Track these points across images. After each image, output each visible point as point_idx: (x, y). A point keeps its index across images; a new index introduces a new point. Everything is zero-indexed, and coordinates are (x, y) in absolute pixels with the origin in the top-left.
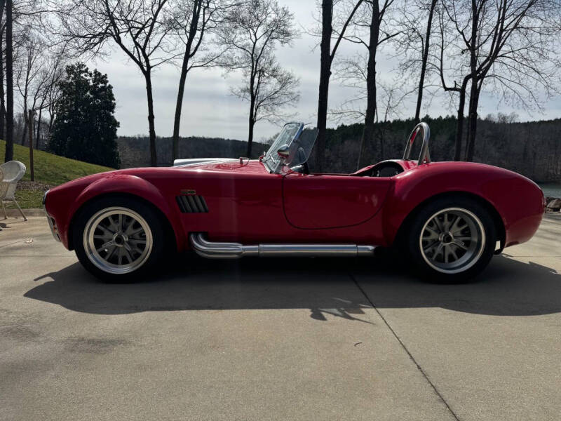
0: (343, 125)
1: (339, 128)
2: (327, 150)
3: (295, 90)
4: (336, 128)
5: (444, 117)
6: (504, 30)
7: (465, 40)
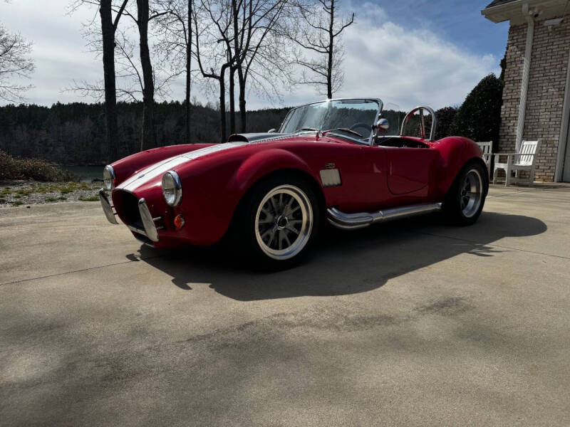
0: (59, 104)
1: (54, 107)
2: (44, 132)
3: (25, 56)
4: (50, 107)
5: (169, 102)
6: (253, 27)
7: (221, 31)
